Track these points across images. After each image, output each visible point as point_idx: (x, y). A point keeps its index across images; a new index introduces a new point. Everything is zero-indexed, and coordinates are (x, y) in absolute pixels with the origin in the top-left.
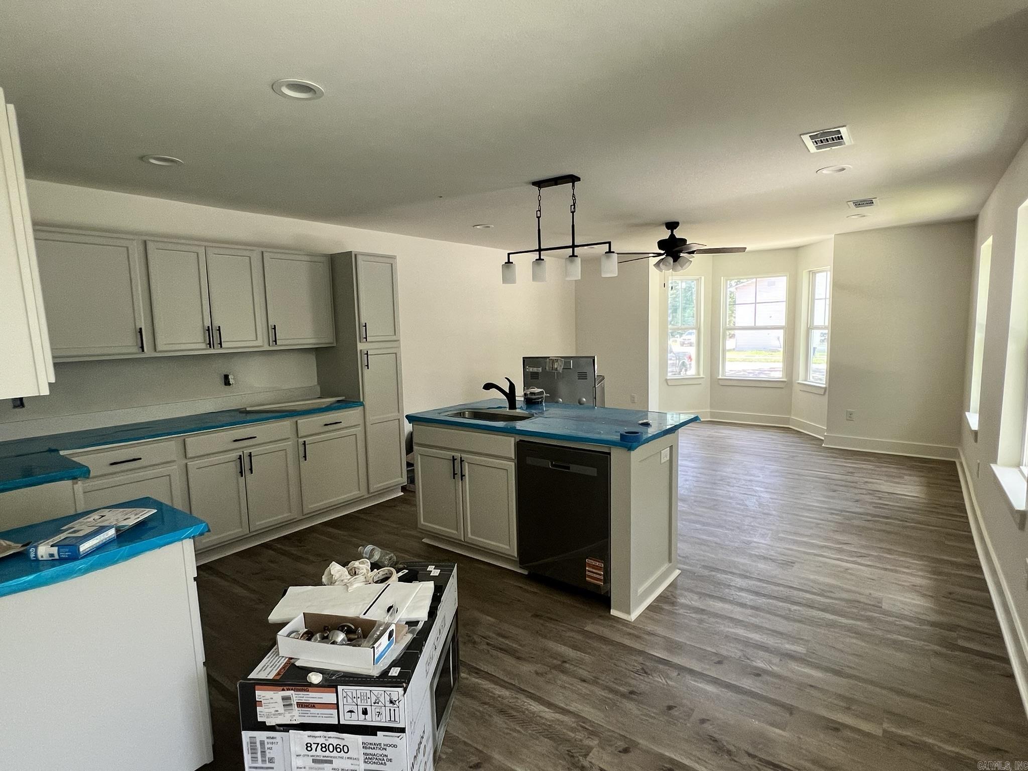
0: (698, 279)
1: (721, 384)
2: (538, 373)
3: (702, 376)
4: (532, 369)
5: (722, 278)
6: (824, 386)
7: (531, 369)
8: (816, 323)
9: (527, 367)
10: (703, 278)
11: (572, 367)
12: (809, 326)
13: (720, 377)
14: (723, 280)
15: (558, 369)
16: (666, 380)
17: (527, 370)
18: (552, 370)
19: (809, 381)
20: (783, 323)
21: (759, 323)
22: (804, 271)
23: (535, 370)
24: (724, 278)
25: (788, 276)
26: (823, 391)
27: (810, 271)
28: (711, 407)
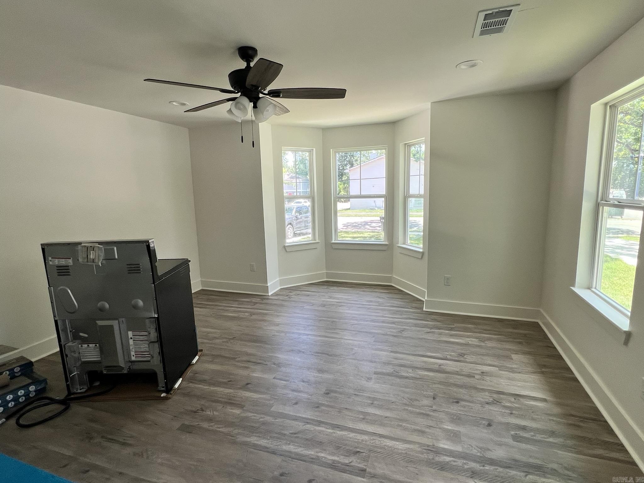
0: (311, 151)
1: (334, 248)
2: (68, 266)
3: (317, 241)
4: (59, 262)
5: (331, 150)
6: (421, 250)
7: (56, 262)
8: (412, 192)
9: (50, 258)
10: (314, 149)
11: (116, 257)
12: (405, 195)
13: (333, 241)
14: (333, 153)
15: (97, 260)
16: (285, 247)
17: (51, 263)
18: (87, 262)
19: (407, 245)
20: (384, 192)
21: (363, 193)
22: (400, 144)
23: (63, 262)
24: (333, 150)
25: (387, 149)
26: (421, 255)
27: (405, 144)
28: (327, 268)
